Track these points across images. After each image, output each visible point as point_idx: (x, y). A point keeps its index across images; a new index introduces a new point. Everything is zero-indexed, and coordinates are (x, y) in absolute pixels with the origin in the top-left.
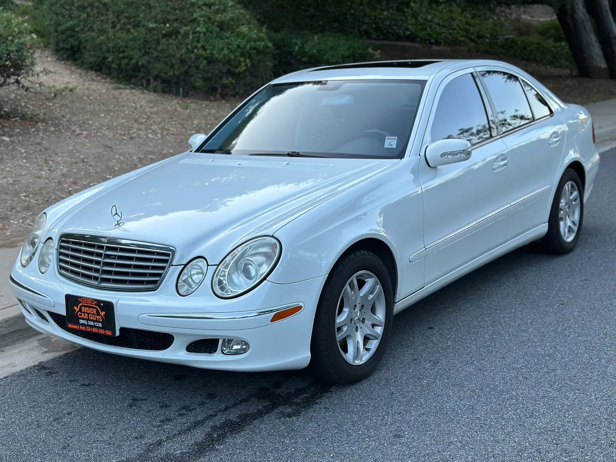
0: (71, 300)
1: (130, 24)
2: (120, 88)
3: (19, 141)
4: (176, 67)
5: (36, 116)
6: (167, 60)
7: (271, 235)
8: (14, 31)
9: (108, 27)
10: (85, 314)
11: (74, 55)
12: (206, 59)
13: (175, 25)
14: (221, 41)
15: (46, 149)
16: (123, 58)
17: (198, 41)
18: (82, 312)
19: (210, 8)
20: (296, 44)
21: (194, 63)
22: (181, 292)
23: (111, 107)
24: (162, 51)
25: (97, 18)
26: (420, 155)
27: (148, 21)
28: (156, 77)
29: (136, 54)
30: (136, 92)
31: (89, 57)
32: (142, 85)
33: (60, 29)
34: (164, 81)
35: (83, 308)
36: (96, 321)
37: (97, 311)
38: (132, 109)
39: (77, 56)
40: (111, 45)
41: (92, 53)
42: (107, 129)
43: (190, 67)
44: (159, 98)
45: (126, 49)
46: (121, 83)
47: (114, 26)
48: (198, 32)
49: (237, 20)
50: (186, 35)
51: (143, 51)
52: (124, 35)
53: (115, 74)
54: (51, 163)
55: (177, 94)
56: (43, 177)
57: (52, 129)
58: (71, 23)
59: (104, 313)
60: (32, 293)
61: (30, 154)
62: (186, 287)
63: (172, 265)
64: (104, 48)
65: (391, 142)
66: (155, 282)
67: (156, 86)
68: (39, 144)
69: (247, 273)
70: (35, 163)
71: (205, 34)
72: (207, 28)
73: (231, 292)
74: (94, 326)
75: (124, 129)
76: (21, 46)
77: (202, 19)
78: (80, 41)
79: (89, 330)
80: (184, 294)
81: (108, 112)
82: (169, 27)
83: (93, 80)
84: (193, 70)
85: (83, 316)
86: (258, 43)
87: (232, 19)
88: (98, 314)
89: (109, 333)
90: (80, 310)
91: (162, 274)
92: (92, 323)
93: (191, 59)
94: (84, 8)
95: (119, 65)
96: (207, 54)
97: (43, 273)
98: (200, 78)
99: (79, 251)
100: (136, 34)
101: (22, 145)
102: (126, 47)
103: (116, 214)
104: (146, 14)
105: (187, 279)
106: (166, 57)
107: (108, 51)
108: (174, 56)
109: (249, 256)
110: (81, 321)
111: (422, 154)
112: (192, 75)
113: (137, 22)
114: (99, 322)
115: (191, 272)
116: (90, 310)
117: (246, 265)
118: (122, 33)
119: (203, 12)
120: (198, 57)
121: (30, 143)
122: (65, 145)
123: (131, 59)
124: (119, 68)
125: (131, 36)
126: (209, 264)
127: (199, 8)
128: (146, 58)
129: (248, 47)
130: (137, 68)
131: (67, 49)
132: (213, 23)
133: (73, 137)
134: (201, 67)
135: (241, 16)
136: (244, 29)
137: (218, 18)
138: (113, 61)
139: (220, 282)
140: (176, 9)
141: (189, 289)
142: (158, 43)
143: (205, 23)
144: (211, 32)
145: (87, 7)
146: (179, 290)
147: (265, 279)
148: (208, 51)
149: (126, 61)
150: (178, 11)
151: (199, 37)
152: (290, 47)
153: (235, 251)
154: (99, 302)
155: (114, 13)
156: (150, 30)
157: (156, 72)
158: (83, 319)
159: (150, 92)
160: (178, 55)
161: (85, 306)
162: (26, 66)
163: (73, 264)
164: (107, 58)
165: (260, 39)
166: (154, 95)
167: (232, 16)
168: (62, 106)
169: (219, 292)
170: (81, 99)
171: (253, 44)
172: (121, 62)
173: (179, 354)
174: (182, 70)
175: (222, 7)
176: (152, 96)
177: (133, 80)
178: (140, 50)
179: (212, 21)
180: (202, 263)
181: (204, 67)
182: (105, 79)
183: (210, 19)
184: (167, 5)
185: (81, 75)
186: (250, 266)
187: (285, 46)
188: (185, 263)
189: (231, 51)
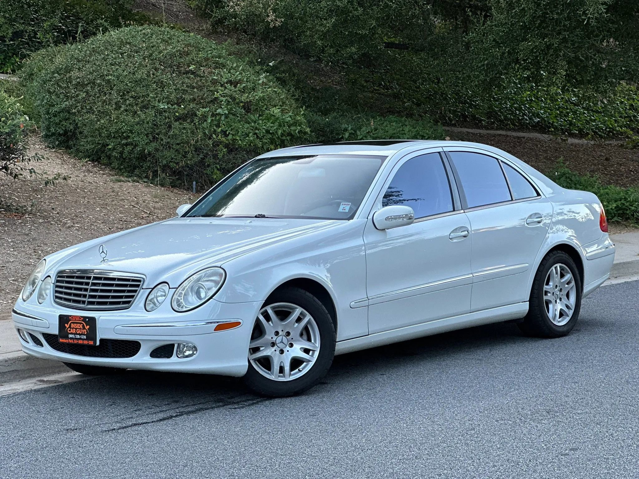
0: (63, 319)
1: (137, 104)
2: (120, 181)
3: (5, 231)
4: (189, 156)
5: (22, 207)
6: (178, 147)
7: (219, 266)
8: (8, 112)
9: (110, 108)
10: (74, 329)
11: (67, 141)
12: (226, 146)
13: (192, 106)
14: (247, 125)
15: (34, 239)
16: (126, 145)
17: (218, 126)
18: (71, 328)
19: (235, 87)
20: (346, 130)
21: (212, 151)
22: (147, 308)
23: (109, 201)
24: (174, 136)
25: (98, 97)
26: (367, 218)
27: (159, 102)
28: (165, 168)
29: (142, 140)
30: (140, 186)
31: (85, 144)
32: (147, 177)
33: (54, 110)
34: (174, 173)
35: (72, 324)
36: (82, 334)
37: (83, 326)
38: (133, 204)
39: (71, 143)
40: (113, 129)
41: (90, 139)
42: (103, 223)
43: (206, 156)
44: (167, 193)
45: (130, 135)
46: (122, 175)
47: (118, 107)
48: (219, 114)
49: (267, 101)
50: (204, 118)
51: (151, 137)
52: (130, 118)
53: (115, 164)
54: (40, 252)
55: (189, 189)
56: (32, 264)
57: (41, 221)
58: (67, 103)
59: (88, 327)
60: (31, 319)
61: (17, 244)
62: (152, 305)
63: (143, 289)
64: (105, 133)
65: (345, 207)
66: (128, 302)
67: (164, 178)
68: (27, 235)
69: (198, 294)
70: (23, 251)
71: (227, 117)
72: (230, 111)
73: (186, 307)
74: (80, 339)
75: (121, 223)
76: (14, 128)
77: (224, 99)
78: (77, 124)
79: (76, 342)
80: (149, 310)
81: (104, 206)
82: (184, 108)
83: (89, 171)
84: (210, 160)
85: (72, 331)
86: (293, 128)
87: (262, 99)
88: (84, 328)
89: (91, 343)
90: (70, 327)
91: (134, 295)
92: (78, 337)
93: (207, 146)
94: (84, 85)
95: (121, 153)
96: (228, 140)
97: (40, 304)
98: (218, 169)
99: (71, 283)
100: (143, 116)
101: (9, 235)
102: (131, 131)
103: (103, 252)
104: (156, 93)
105: (152, 299)
106: (178, 144)
107: (109, 137)
108: (188, 143)
109: (202, 282)
110: (70, 336)
111: (370, 217)
112: (208, 166)
113: (146, 103)
114: (84, 335)
115: (157, 293)
116: (78, 326)
117: (199, 288)
118: (127, 115)
119: (226, 91)
120: (216, 144)
121: (17, 233)
122: (55, 237)
123: (136, 145)
124: (121, 156)
125: (137, 120)
126: (170, 287)
127: (222, 86)
128: (154, 144)
129: (280, 132)
130: (142, 157)
131: (60, 135)
132: (238, 103)
133: (64, 229)
134: (220, 156)
135: (274, 96)
136: (276, 111)
137: (244, 98)
138: (114, 149)
139: (178, 301)
140: (194, 88)
141: (154, 306)
142: (170, 127)
143: (228, 103)
144: (234, 115)
145: (87, 85)
146: (147, 307)
147: (211, 298)
148: (230, 137)
149: (129, 148)
150: (195, 90)
151: (219, 120)
152: (338, 134)
153: (191, 278)
154: (85, 318)
155: (119, 91)
156: (160, 112)
157: (164, 162)
158: (72, 334)
159: (157, 185)
160: (193, 142)
161: (73, 323)
162: (17, 150)
163: (66, 294)
164: (108, 145)
165: (295, 124)
166: (161, 189)
167: (261, 95)
168: (52, 198)
169: (176, 307)
170: (73, 191)
171: (286, 128)
172: (124, 149)
173: (144, 358)
174: (197, 159)
175: (250, 85)
176: (159, 190)
177: (137, 172)
178: (147, 135)
179: (237, 100)
180: (166, 287)
181: (223, 156)
182: (103, 170)
183: (234, 99)
184: (183, 83)
185: (74, 165)
186: (201, 289)
187: (332, 132)
188: (152, 287)
189: (257, 137)
